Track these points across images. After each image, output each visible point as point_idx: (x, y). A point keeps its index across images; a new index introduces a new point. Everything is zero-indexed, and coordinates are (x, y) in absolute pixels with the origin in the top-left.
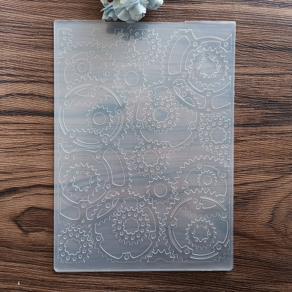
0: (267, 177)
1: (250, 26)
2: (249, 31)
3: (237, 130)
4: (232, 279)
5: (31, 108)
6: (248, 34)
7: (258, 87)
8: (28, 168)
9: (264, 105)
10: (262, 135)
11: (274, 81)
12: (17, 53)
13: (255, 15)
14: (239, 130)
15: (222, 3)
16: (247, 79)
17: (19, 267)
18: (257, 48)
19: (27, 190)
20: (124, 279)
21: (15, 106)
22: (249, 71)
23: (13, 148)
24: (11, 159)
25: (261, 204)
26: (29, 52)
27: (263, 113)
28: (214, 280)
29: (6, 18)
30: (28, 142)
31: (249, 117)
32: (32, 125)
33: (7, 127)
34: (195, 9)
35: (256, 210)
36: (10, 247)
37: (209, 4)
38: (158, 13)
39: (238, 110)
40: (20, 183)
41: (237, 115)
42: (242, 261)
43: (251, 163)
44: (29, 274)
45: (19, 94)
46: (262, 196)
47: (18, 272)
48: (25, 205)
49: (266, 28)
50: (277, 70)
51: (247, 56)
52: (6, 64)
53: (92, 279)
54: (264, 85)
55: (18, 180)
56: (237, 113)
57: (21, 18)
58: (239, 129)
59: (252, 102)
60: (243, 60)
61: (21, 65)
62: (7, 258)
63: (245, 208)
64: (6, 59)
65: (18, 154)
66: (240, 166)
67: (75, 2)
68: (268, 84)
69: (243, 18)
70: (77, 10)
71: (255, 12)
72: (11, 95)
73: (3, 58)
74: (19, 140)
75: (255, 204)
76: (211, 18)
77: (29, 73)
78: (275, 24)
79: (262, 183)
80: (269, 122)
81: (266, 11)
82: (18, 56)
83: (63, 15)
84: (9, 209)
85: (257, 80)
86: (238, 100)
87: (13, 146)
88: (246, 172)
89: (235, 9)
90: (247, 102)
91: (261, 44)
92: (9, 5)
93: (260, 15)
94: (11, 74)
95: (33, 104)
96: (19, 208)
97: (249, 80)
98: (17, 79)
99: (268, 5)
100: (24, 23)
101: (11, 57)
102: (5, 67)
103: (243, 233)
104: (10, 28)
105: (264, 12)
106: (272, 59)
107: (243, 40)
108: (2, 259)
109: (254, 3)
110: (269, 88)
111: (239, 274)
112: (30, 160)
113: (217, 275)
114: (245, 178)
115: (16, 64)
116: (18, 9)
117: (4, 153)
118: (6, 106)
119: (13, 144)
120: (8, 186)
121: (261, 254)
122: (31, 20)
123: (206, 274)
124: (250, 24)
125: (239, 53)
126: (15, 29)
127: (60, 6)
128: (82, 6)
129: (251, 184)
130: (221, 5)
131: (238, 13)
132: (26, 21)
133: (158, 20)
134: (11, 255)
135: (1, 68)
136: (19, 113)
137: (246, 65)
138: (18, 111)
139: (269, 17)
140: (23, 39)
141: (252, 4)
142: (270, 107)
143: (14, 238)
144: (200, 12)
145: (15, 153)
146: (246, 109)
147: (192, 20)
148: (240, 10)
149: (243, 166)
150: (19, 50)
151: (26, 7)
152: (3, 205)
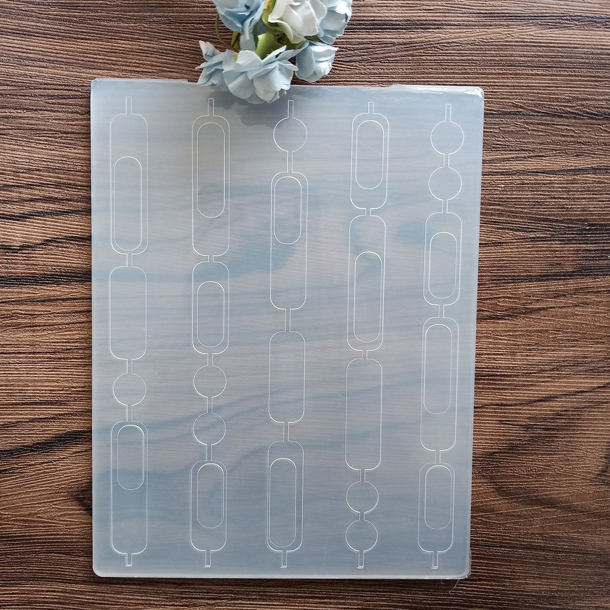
0: (592, 381)
1: (546, 70)
3: (527, 287)
4: (529, 592)
6: (542, 88)
7: (566, 196)
9: (579, 234)
10: (579, 295)
11: (599, 182)
12: (60, 153)
14: (531, 287)
15: (485, 25)
16: (543, 182)
17: (93, 592)
18: (562, 117)
20: (310, 605)
21: (65, 264)
22: (548, 164)
23: (65, 352)
24: (62, 374)
25: (584, 438)
27: (578, 250)
28: (492, 596)
29: (33, 80)
31: (550, 260)
33: (49, 308)
34: (430, 41)
35: (574, 451)
36: (72, 553)
37: (460, 29)
38: (352, 52)
39: (527, 248)
40: (84, 423)
41: (526, 257)
42: (549, 555)
43: (558, 354)
44: (115, 605)
45: (70, 237)
46: (585, 422)
47: (92, 603)
49: (580, 74)
50: (605, 161)
51: (541, 133)
52: (39, 177)
53: (244, 605)
54: (579, 193)
55: (81, 416)
56: (526, 254)
57: (63, 77)
59: (555, 228)
60: (533, 143)
61: (71, 177)
62: (66, 575)
63: (551, 448)
64: (40, 165)
65: (75, 363)
66: (537, 362)
67: (176, 37)
68: (586, 191)
69: (530, 56)
70: (181, 54)
71: (555, 40)
72: (53, 240)
73: (32, 165)
74: (77, 334)
75: (571, 437)
76: (463, 58)
78: (597, 64)
79: (584, 395)
80: (592, 269)
81: (578, 38)
82: (64, 159)
83: (153, 66)
84: (65, 475)
85: (563, 183)
86: (526, 226)
87: (64, 347)
88: (550, 374)
89: (512, 36)
90: (545, 230)
91: (570, 107)
92: (38, 50)
93: (565, 47)
94: (51, 197)
98: (64, 207)
99: (582, 25)
100: (71, 88)
101: (48, 161)
102: (37, 182)
103: (550, 498)
104: (42, 99)
105: (575, 41)
106: (593, 138)
107: (533, 100)
108: (56, 579)
109: (553, 22)
110: (590, 198)
111: (542, 582)
113: (498, 586)
114: (548, 386)
115: (60, 175)
116: (55, 59)
117: (48, 361)
118: (45, 265)
119: (66, 342)
120: (59, 429)
121: (586, 540)
122: (85, 80)
123: (476, 584)
124: (545, 67)
125: (525, 128)
126: (53, 101)
127: (145, 49)
129: (559, 397)
130: (484, 30)
131: (520, 44)
132: (76, 84)
133: (353, 67)
134: (75, 568)
135: (29, 186)
136: (74, 277)
137: (541, 152)
138: (71, 274)
139: (585, 50)
140: (71, 123)
141: (549, 25)
142: (592, 237)
143: (79, 535)
144: (440, 46)
145: (70, 360)
146: (545, 244)
147: (424, 63)
148: (524, 39)
149: (543, 362)
150: (64, 145)
151: (73, 54)
152: (52, 468)
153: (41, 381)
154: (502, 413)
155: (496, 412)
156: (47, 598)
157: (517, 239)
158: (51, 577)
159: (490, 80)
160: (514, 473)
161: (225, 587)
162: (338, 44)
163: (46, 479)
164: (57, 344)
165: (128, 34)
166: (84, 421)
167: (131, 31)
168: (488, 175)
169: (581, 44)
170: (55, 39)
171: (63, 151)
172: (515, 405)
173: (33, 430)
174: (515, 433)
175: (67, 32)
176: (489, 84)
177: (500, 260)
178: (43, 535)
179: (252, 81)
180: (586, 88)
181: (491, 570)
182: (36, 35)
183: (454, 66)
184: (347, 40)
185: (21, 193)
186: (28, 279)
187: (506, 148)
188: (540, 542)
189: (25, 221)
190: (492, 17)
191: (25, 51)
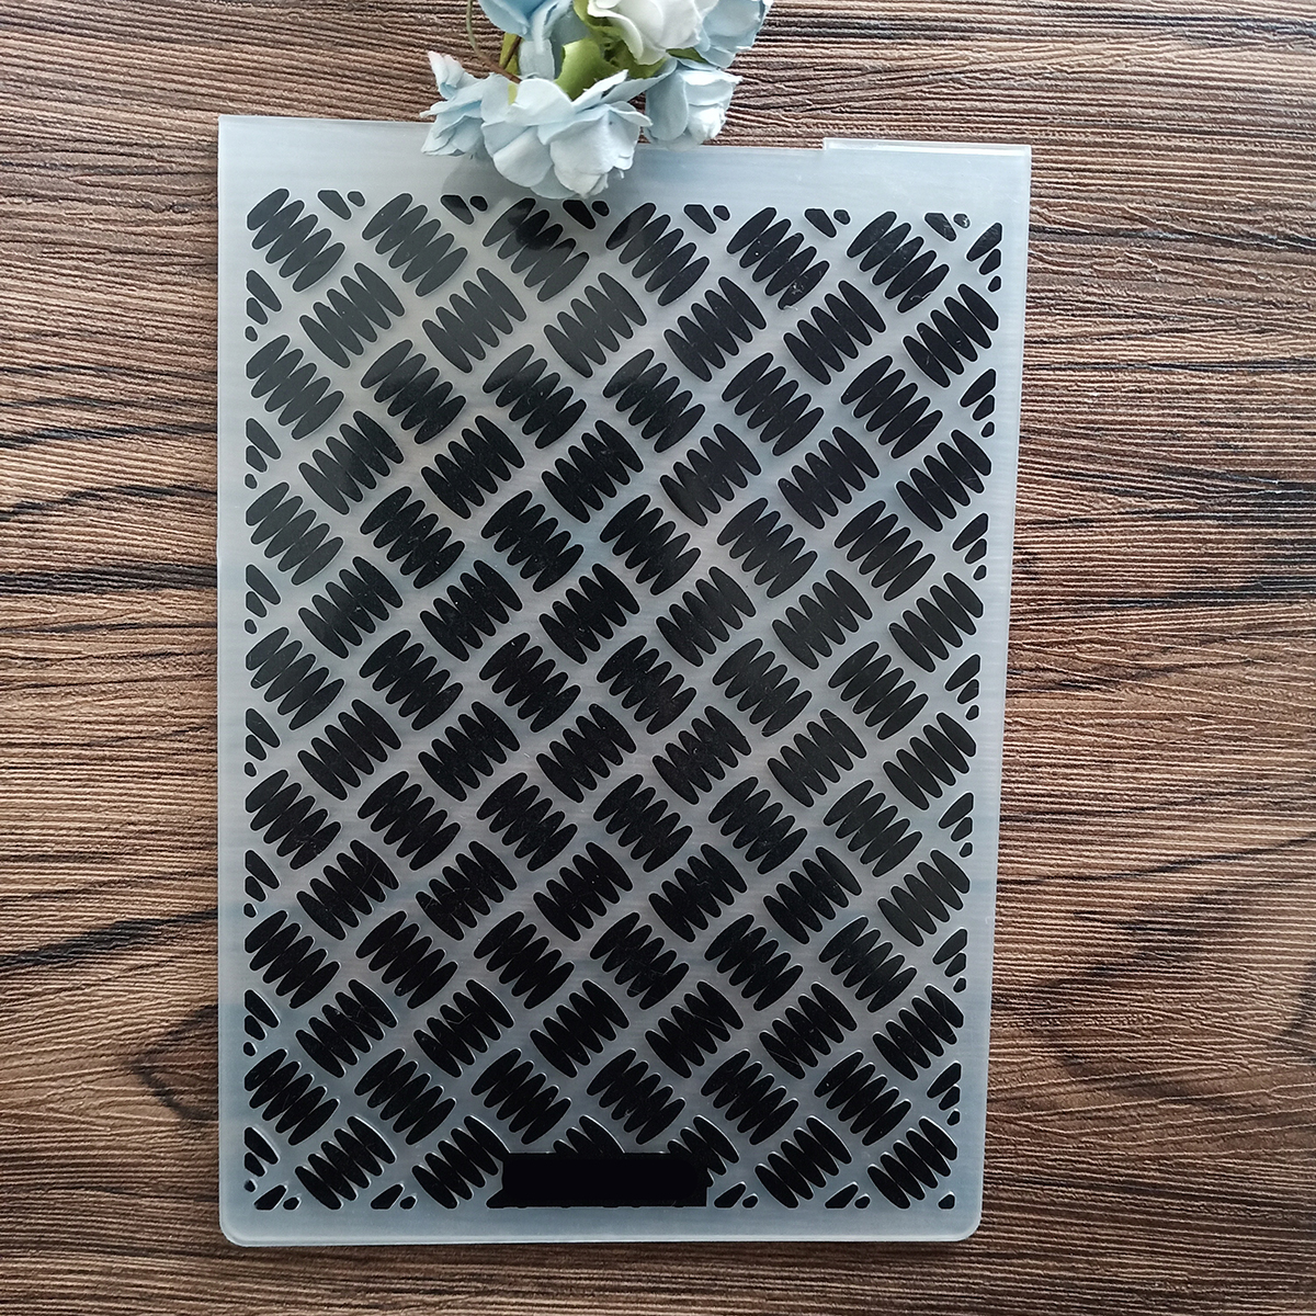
0: (1278, 828)
1: (1199, 139)
2: (1192, 166)
3: (1144, 620)
4: (1128, 1283)
5: (190, 550)
6: (1188, 179)
7: (1233, 421)
8: (189, 828)
9: (1260, 505)
10: (1255, 639)
11: (1306, 392)
12: (108, 297)
14: (1151, 620)
15: (1067, 35)
16: (1184, 387)
17: (172, 1273)
18: (1232, 244)
19: (190, 931)
20: (650, 1306)
22: (1195, 349)
23: (114, 744)
24: (105, 794)
25: (1254, 952)
26: (170, 287)
27: (1256, 541)
28: (1047, 1290)
29: (50, 130)
30: (184, 712)
31: (1195, 562)
32: (195, 634)
33: (78, 646)
34: (943, 67)
35: (1234, 981)
36: (126, 1188)
37: (1011, 41)
38: (769, 86)
39: (1144, 533)
40: (155, 902)
41: (1142, 554)
42: (1171, 1203)
43: (1206, 767)
44: (220, 1302)
45: (127, 487)
46: (1259, 917)
47: (169, 1297)
48: (185, 997)
49: (1272, 150)
51: (1184, 280)
52: (61, 351)
53: (505, 1307)
54: (1262, 415)
55: (147, 887)
56: (1143, 547)
57: (118, 125)
58: (1150, 617)
59: (1208, 492)
60: (1165, 300)
61: (130, 352)
63: (1184, 973)
64: (61, 324)
65: (136, 769)
66: (1157, 785)
67: (374, 42)
68: (1279, 410)
69: (1164, 106)
70: (386, 80)
71: (1220, 73)
72: (91, 494)
73: (44, 322)
74: (141, 705)
75: (1227, 951)
76: (1017, 106)
77: (175, 388)
78: (1312, 129)
79: (1257, 859)
80: (1286, 583)
81: (1272, 70)
82: (117, 311)
83: (324, 105)
84: (110, 1018)
86: (1145, 485)
87: (111, 734)
88: (1185, 810)
89: (1127, 61)
90: (1186, 495)
91: (1249, 222)
92: (61, 64)
93: (1243, 89)
94: (87, 398)
95: (198, 533)
96: (156, 1014)
97: (1195, 392)
98: (115, 420)
99: (1281, 41)
100: (134, 150)
101: (81, 315)
102: (56, 363)
103: (1177, 1082)
104: (68, 174)
105: (1264, 76)
106: (1297, 293)
107: (1168, 206)
108: (89, 1245)
109: (1217, 33)
110: (1287, 426)
111: (1155, 1261)
112: (197, 793)
113: (1060, 1269)
114: (1181, 838)
115: (109, 348)
116: (101, 84)
117: (75, 764)
118: (70, 549)
119: (115, 723)
120: (99, 915)
121: (1254, 1173)
122: (168, 133)
123: (1011, 1265)
124: (1196, 133)
125: (1147, 267)
126: (94, 179)
127: (305, 65)
128: (407, 60)
129: (1205, 863)
130: (1065, 45)
131: (1143, 78)
132: (146, 141)
133: (770, 121)
134: (131, 1222)
135: (38, 371)
136: (136, 576)
137: (1182, 321)
138: (129, 571)
139: (1286, 97)
140: (134, 229)
141: (1208, 38)
142: (1288, 512)
143: (139, 1149)
144: (967, 77)
145: (125, 763)
146: (1183, 526)
147: (928, 115)
148: (1152, 68)
149: (1171, 785)
150: (117, 280)
151: (140, 73)
152: (82, 1001)
153: (57, 808)
154: (1078, 895)
155: (1066, 894)
156: (67, 1287)
157: (1123, 514)
158: (77, 1241)
159: (1076, 158)
160: (1102, 1025)
161: (464, 1266)
162: (739, 68)
163: (67, 1026)
164: (97, 727)
165: (265, 31)
166: (154, 899)
167: (274, 24)
168: (1064, 370)
169: (1278, 84)
170: (101, 38)
171: (115, 294)
172: (1109, 878)
173: (41, 916)
174: (1107, 940)
175: (129, 23)
176: (1072, 166)
177: (1084, 559)
178: (59, 1149)
179: (548, 147)
180: (1284, 182)
181: (1045, 1235)
182: (57, 27)
183: (995, 123)
184: (759, 59)
185: (17, 385)
186: (31, 580)
187: (1105, 310)
188: (1153, 1175)
189: (26, 449)
190: (1084, 16)
191: (32, 63)
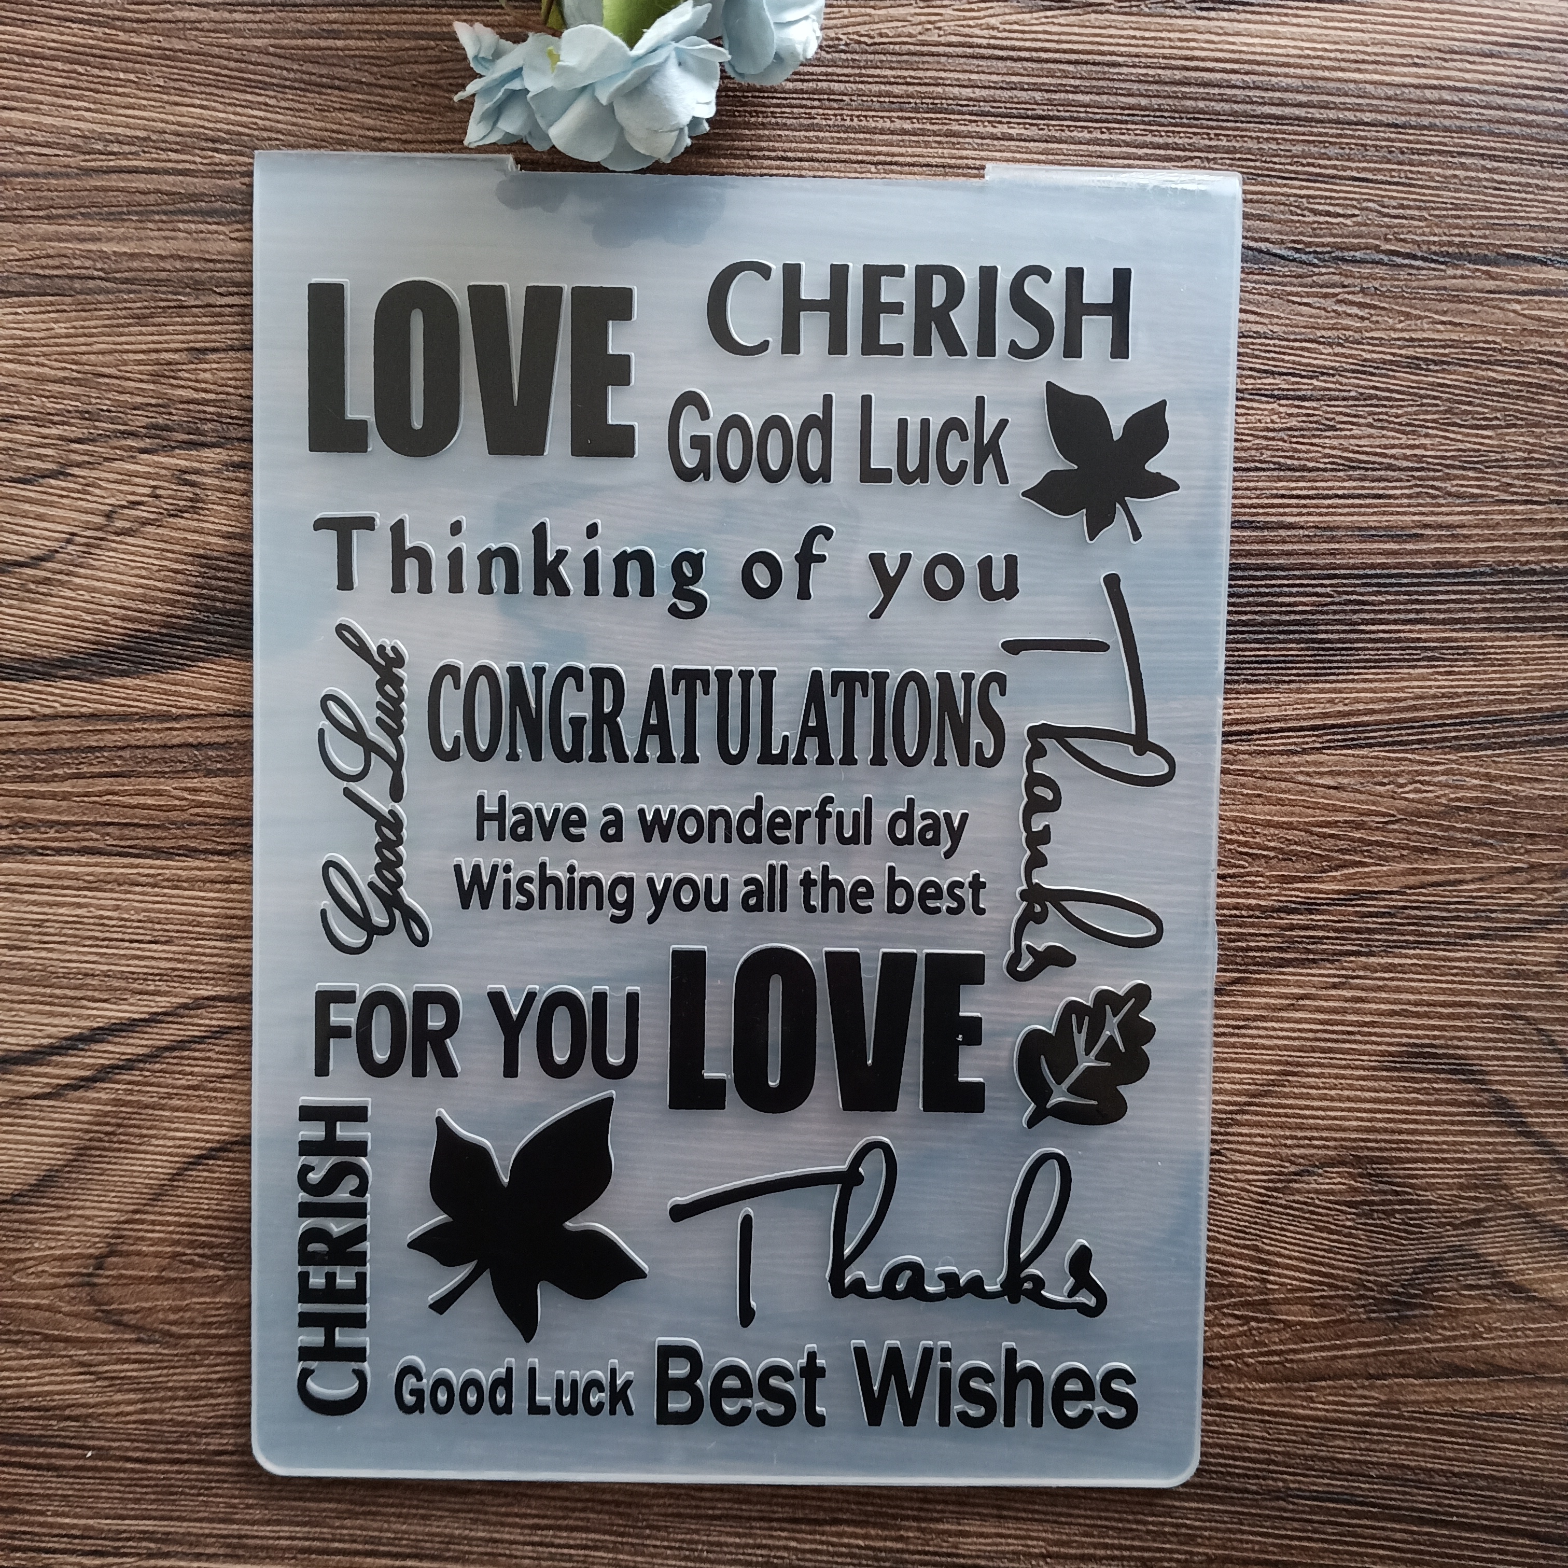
1: (1031, 125)
13: (1055, 61)
70: (37, 62)
71: (1057, 42)
78: (1172, 111)
81: (1122, 37)
93: (1086, 63)
105: (1112, 44)
124: (1028, 117)
131: (959, 50)
139: (1141, 70)
148: (972, 38)
159: (880, 149)
169: (1129, 56)
179: (611, 108)
